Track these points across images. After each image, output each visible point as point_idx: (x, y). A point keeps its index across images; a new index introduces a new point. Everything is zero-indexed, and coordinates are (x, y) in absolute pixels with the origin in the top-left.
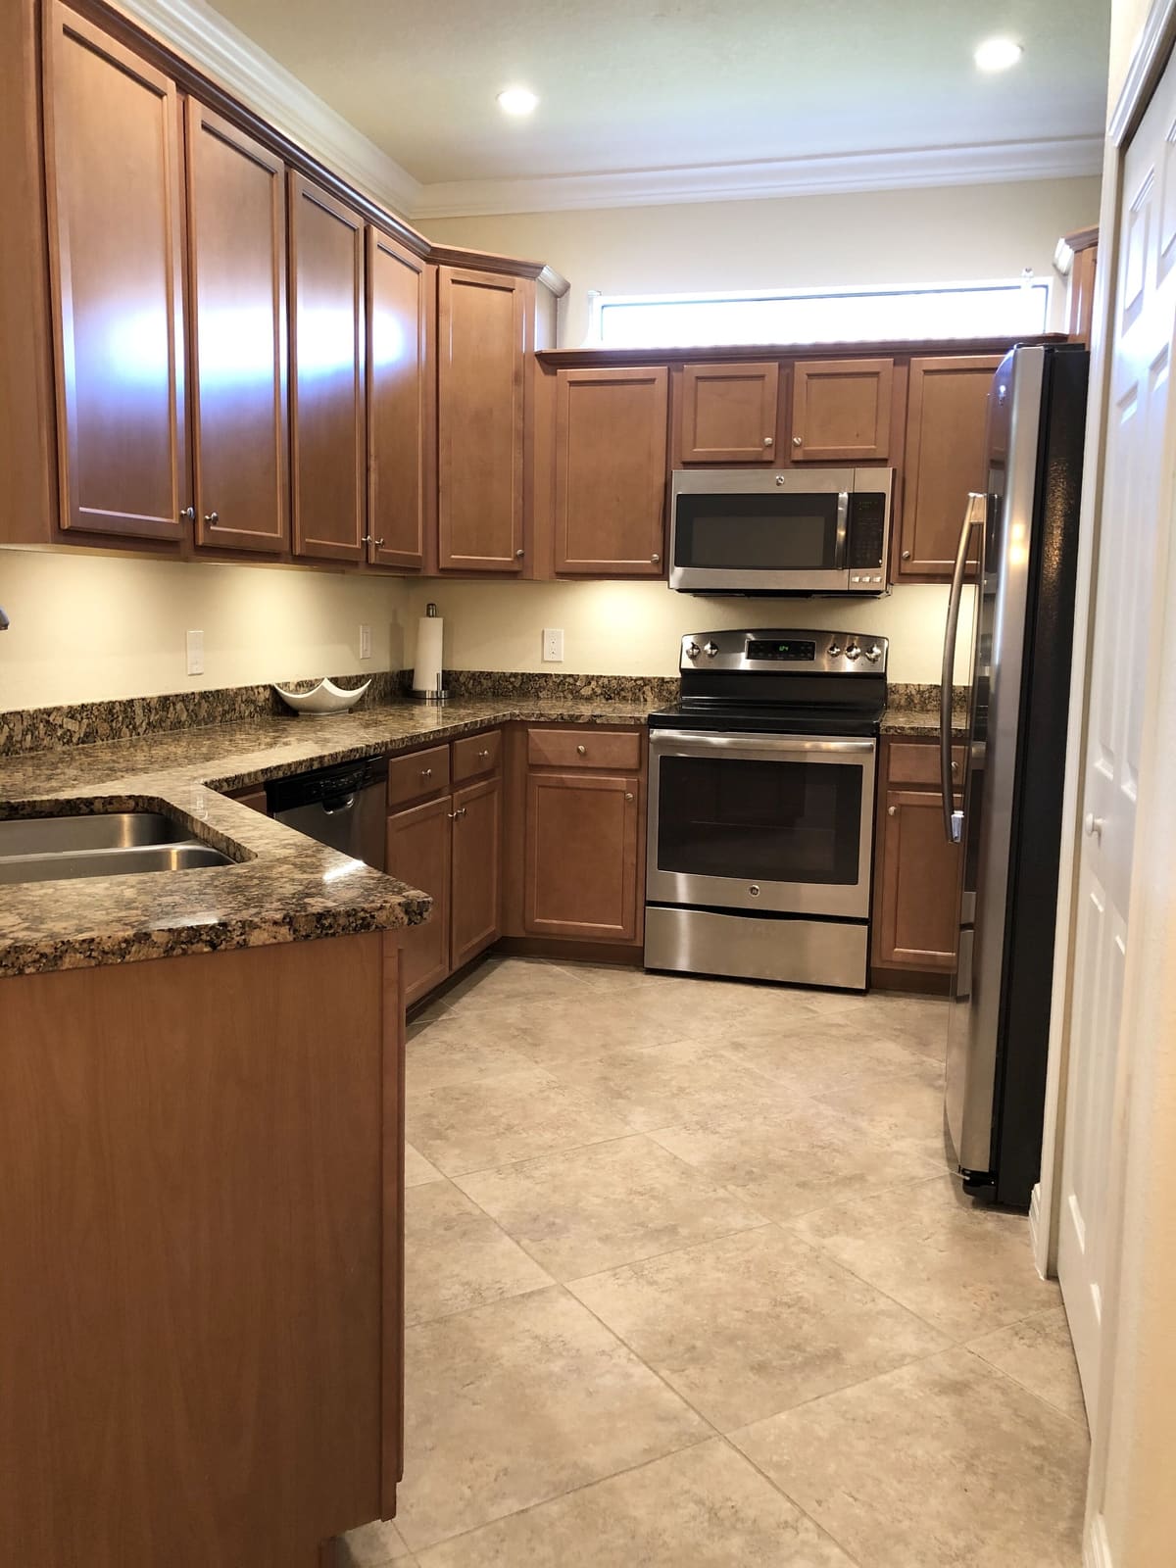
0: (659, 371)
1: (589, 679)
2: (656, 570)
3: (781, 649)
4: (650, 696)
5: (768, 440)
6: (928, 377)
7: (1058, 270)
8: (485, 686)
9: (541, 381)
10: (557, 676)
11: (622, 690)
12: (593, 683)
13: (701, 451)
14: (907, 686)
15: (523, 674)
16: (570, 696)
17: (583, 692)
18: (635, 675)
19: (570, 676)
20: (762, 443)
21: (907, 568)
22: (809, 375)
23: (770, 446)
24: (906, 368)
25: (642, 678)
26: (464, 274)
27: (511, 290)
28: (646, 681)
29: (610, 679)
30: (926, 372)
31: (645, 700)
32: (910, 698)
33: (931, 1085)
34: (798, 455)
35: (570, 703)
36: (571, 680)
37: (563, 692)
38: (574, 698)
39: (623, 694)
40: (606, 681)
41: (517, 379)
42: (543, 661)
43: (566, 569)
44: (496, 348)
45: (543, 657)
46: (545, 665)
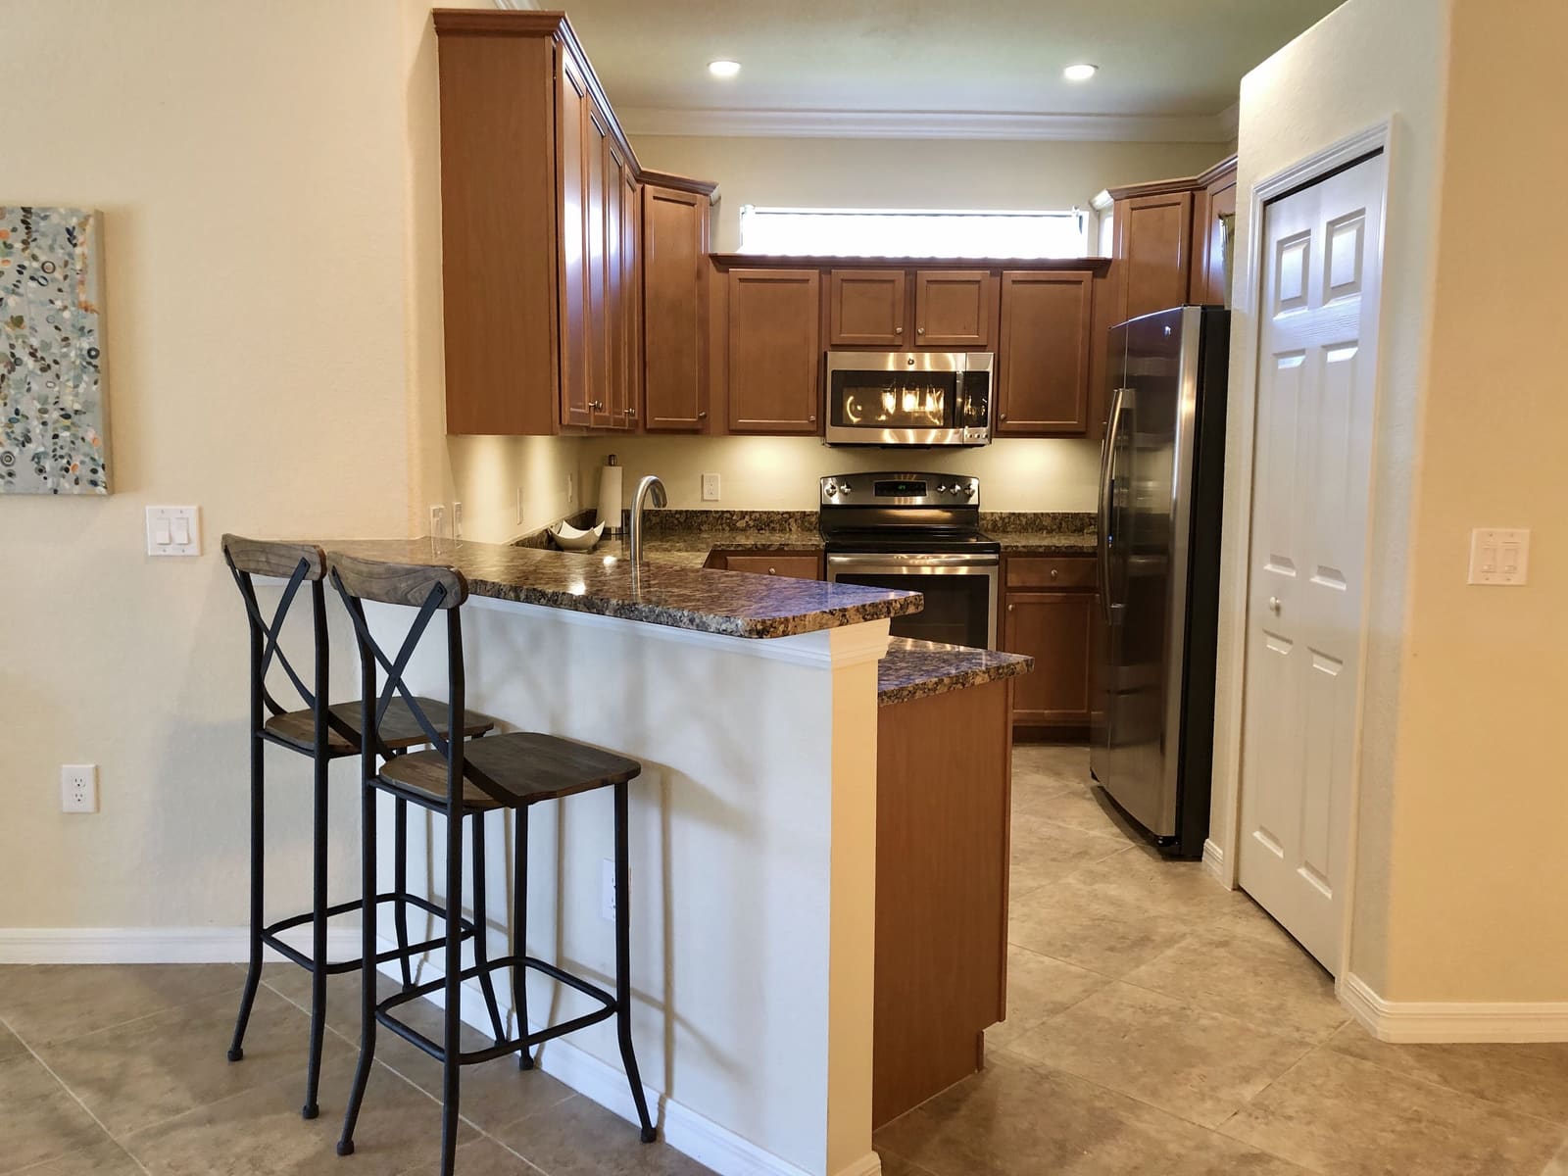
0: (813, 274)
1: (743, 514)
2: (813, 428)
3: (900, 487)
4: (794, 527)
5: (899, 329)
6: (1016, 286)
7: (1094, 208)
8: (653, 522)
9: (714, 276)
10: (716, 512)
11: (772, 522)
12: (747, 518)
13: (846, 336)
14: (992, 514)
15: (687, 511)
16: (727, 528)
17: (738, 524)
18: (781, 510)
19: (727, 512)
20: (894, 332)
21: (1002, 427)
22: (928, 281)
23: (900, 334)
24: (998, 278)
25: (787, 513)
26: (663, 192)
27: (693, 205)
28: (791, 515)
29: (761, 513)
30: (1014, 282)
31: (790, 530)
32: (995, 522)
33: (1084, 798)
34: (920, 342)
35: (728, 534)
36: (728, 515)
37: (722, 524)
38: (731, 530)
39: (772, 525)
40: (758, 515)
41: (699, 275)
42: (703, 500)
43: (739, 428)
44: (684, 250)
45: (702, 497)
46: (705, 503)
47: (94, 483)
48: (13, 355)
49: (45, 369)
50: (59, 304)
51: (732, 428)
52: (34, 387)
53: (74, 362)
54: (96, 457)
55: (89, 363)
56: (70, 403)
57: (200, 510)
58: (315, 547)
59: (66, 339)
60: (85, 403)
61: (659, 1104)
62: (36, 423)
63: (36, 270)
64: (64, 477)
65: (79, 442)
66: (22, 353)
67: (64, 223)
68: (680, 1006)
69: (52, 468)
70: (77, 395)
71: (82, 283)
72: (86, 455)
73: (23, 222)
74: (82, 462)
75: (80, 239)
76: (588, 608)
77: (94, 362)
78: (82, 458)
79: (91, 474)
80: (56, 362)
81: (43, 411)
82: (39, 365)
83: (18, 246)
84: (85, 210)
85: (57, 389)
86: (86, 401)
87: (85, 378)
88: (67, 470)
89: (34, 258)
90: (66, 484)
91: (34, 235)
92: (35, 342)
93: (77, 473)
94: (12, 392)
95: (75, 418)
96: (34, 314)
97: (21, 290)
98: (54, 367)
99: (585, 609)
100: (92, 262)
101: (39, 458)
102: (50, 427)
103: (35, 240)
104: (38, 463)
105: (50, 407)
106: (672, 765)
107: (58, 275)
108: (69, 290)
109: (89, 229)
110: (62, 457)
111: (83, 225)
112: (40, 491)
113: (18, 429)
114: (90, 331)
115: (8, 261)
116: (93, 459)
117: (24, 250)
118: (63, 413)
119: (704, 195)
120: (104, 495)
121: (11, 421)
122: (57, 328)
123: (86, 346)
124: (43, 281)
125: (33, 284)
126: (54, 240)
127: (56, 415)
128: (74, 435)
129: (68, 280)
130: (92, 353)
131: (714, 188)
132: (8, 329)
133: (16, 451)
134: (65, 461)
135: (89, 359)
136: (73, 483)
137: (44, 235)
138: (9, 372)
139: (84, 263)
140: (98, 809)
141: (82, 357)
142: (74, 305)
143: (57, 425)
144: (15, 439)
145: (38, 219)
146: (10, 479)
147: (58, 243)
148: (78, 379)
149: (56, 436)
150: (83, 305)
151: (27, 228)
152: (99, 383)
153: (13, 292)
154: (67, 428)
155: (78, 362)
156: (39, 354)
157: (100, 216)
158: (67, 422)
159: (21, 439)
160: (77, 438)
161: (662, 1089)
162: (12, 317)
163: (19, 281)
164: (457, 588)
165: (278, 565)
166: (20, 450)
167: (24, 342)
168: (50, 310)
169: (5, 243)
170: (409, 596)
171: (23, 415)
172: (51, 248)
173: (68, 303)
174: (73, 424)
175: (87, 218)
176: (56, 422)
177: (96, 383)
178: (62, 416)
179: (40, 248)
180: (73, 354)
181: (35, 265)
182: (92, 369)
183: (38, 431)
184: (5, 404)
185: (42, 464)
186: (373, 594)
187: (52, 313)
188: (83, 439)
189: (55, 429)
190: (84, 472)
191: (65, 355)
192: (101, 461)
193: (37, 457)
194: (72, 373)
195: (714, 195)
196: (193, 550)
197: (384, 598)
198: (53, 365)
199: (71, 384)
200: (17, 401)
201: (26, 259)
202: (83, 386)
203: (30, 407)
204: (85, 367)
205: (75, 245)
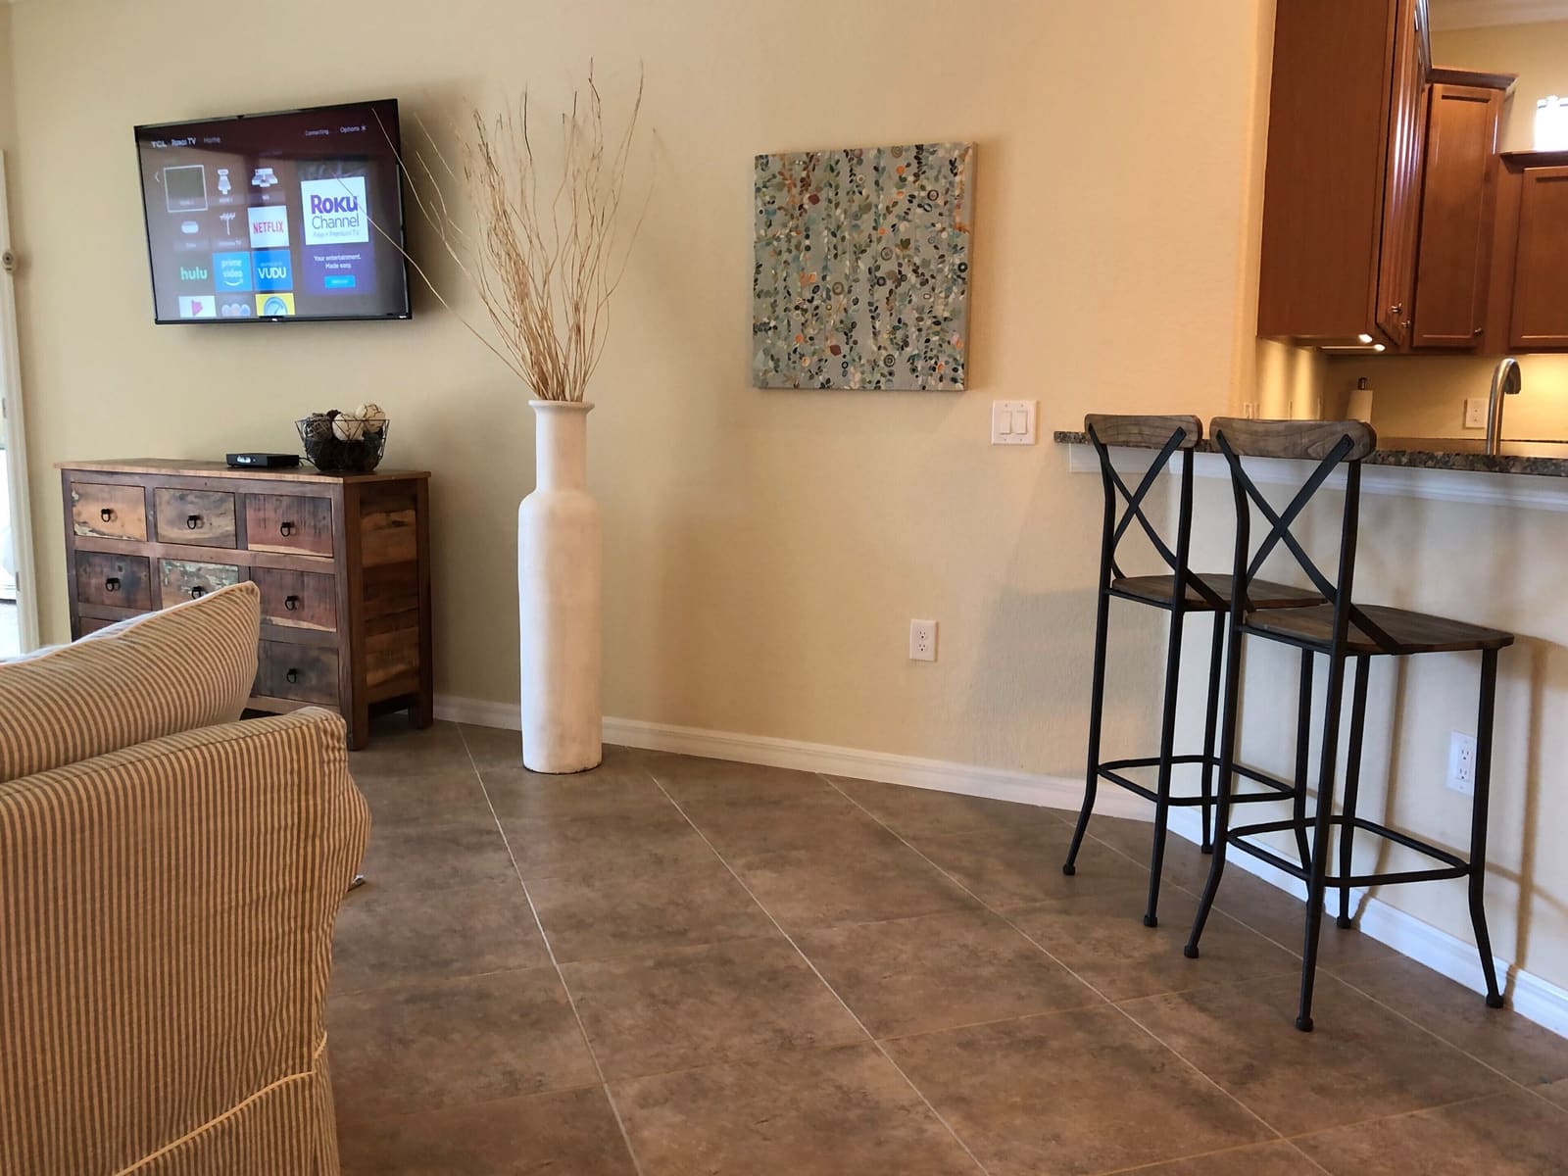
9: (1506, 178)
26: (1454, 90)
27: (1487, 101)
41: (1488, 178)
42: (1464, 427)
43: (1522, 345)
44: (1472, 152)
45: (1464, 424)
46: (1467, 431)
47: (955, 380)
48: (900, 272)
49: (924, 283)
50: (939, 226)
51: (1513, 344)
52: (914, 298)
53: (947, 277)
54: (958, 358)
55: (959, 276)
56: (941, 312)
57: (1038, 403)
58: (1193, 416)
59: (942, 256)
60: (953, 312)
61: (1508, 973)
62: (913, 329)
63: (923, 198)
64: (931, 375)
65: (945, 345)
66: (907, 271)
67: (947, 156)
68: (1540, 878)
69: (923, 368)
70: (946, 305)
71: (958, 206)
72: (949, 356)
73: (916, 157)
74: (947, 363)
75: (960, 168)
76: (1488, 467)
77: (963, 275)
78: (946, 358)
79: (953, 373)
80: (933, 277)
81: (920, 319)
82: (919, 280)
83: (911, 178)
84: (966, 143)
85: (932, 300)
86: (954, 309)
87: (955, 289)
88: (934, 369)
89: (923, 188)
90: (932, 382)
91: (924, 168)
92: (917, 260)
93: (942, 372)
94: (897, 304)
95: (944, 325)
96: (919, 238)
97: (910, 217)
98: (931, 281)
99: (1485, 468)
100: (968, 187)
101: (913, 360)
102: (924, 333)
103: (924, 172)
104: (912, 364)
105: (925, 316)
106: (1549, 638)
107: (940, 201)
108: (947, 213)
109: (967, 159)
110: (931, 358)
111: (963, 157)
112: (912, 388)
113: (899, 334)
114: (962, 248)
115: (902, 193)
116: (955, 359)
117: (915, 182)
118: (934, 320)
119: (1500, 89)
120: (960, 391)
121: (895, 329)
122: (936, 247)
123: (958, 262)
124: (929, 209)
125: (920, 211)
126: (939, 172)
127: (929, 322)
128: (942, 339)
129: (948, 205)
130: (962, 267)
131: (1513, 80)
132: (898, 250)
133: (896, 354)
134: (933, 361)
135: (959, 273)
136: (938, 380)
137: (931, 167)
138: (896, 288)
139: (961, 189)
140: (936, 660)
141: (953, 271)
142: (951, 226)
143: (930, 331)
144: (896, 344)
145: (927, 154)
146: (890, 378)
147: (942, 174)
148: (949, 291)
149: (928, 341)
150: (958, 226)
151: (919, 163)
152: (966, 293)
153: (904, 219)
154: (937, 333)
155: (950, 276)
156: (920, 271)
157: (976, 146)
158: (938, 328)
159: (901, 344)
160: (944, 342)
161: (1512, 961)
162: (902, 240)
163: (909, 209)
164: (1367, 440)
165: (1152, 436)
166: (900, 353)
167: (909, 261)
168: (931, 232)
169: (900, 177)
170: (1310, 451)
171: (904, 324)
172: (937, 179)
173: (946, 225)
174: (942, 329)
175: (967, 149)
176: (929, 328)
177: (963, 293)
178: (934, 323)
179: (928, 179)
180: (946, 269)
181: (923, 194)
182: (960, 281)
183: (914, 336)
184: (891, 314)
185: (915, 364)
186: (1268, 451)
187: (934, 234)
188: (949, 342)
189: (928, 334)
190: (946, 371)
191: (941, 271)
192: (962, 361)
193: (912, 359)
194: (945, 285)
195: (1509, 90)
196: (1029, 439)
197: (1281, 454)
198: (930, 279)
199: (943, 295)
200: (900, 312)
201: (916, 190)
202: (952, 296)
203: (909, 316)
204: (955, 280)
205: (956, 174)
